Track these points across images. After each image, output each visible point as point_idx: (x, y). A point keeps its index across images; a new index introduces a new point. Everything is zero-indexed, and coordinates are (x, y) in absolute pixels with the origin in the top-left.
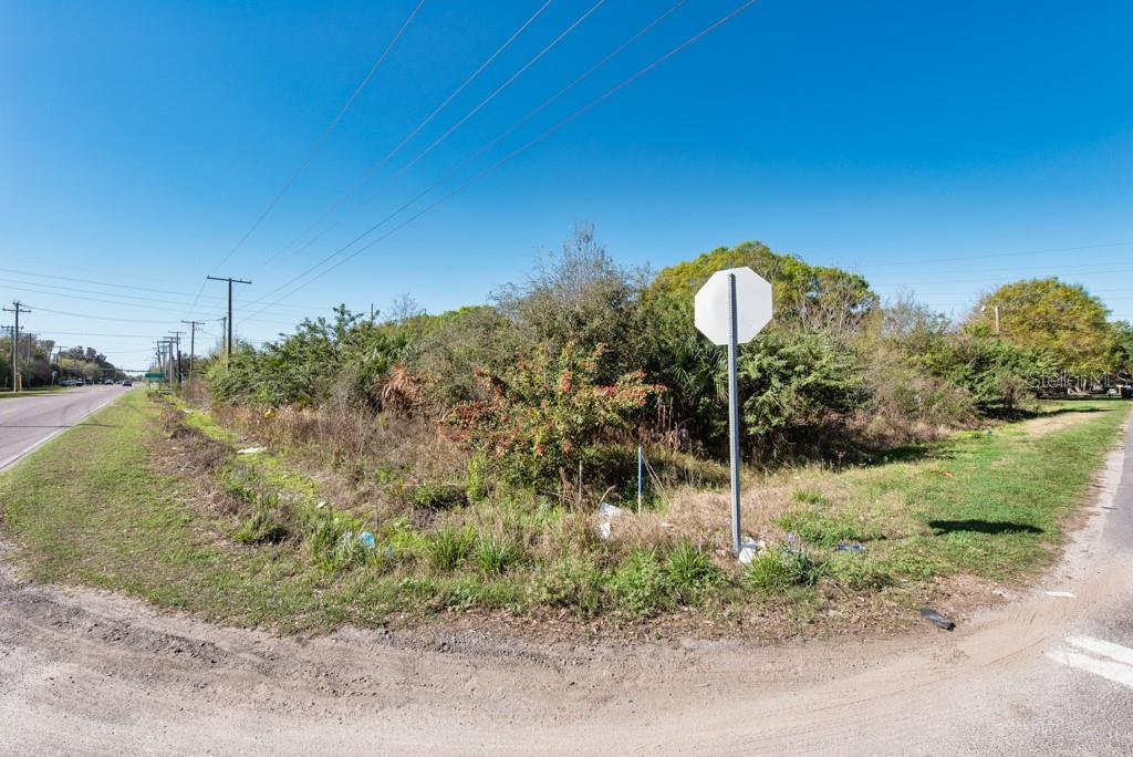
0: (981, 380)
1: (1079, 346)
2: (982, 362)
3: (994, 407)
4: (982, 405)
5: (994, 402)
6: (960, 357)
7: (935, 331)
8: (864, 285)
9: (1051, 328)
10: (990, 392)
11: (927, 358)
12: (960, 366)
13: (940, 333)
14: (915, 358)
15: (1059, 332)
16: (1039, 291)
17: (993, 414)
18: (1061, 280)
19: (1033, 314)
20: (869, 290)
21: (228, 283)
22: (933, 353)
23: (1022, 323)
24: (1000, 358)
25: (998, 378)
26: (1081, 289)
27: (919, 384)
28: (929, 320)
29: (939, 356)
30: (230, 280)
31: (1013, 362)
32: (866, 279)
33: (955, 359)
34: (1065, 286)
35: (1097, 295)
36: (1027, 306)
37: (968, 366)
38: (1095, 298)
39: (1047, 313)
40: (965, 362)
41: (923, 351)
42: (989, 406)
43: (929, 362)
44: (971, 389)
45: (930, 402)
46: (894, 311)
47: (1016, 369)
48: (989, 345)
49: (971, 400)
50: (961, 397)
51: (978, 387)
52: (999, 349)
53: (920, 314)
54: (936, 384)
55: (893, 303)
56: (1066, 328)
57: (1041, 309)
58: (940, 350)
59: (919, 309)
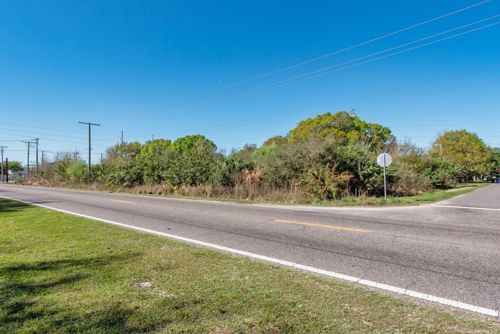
0: (434, 174)
1: (474, 160)
2: (435, 167)
3: (438, 184)
4: (434, 184)
5: (438, 183)
6: (427, 165)
7: (418, 155)
8: (390, 132)
9: (464, 152)
10: (437, 179)
11: (415, 165)
12: (426, 169)
13: (420, 156)
14: (411, 166)
15: (467, 154)
16: (459, 136)
17: (438, 187)
18: (468, 131)
19: (457, 146)
20: (391, 134)
21: (88, 125)
22: (417, 164)
23: (453, 149)
24: (441, 166)
25: (440, 174)
26: (476, 135)
27: (412, 175)
28: (416, 150)
29: (419, 165)
30: (90, 124)
31: (446, 167)
32: (390, 129)
33: (425, 166)
34: (469, 134)
35: (481, 138)
36: (455, 142)
37: (429, 169)
38: (481, 139)
39: (462, 145)
40: (429, 167)
41: (413, 163)
42: (437, 184)
43: (416, 167)
44: (431, 178)
45: (416, 182)
46: (403, 146)
47: (447, 170)
48: (437, 160)
49: (431, 182)
50: (427, 181)
51: (433, 177)
52: (441, 162)
53: (413, 148)
54: (418, 176)
55: (403, 143)
56: (470, 152)
57: (460, 144)
58: (420, 162)
59: (413, 146)
